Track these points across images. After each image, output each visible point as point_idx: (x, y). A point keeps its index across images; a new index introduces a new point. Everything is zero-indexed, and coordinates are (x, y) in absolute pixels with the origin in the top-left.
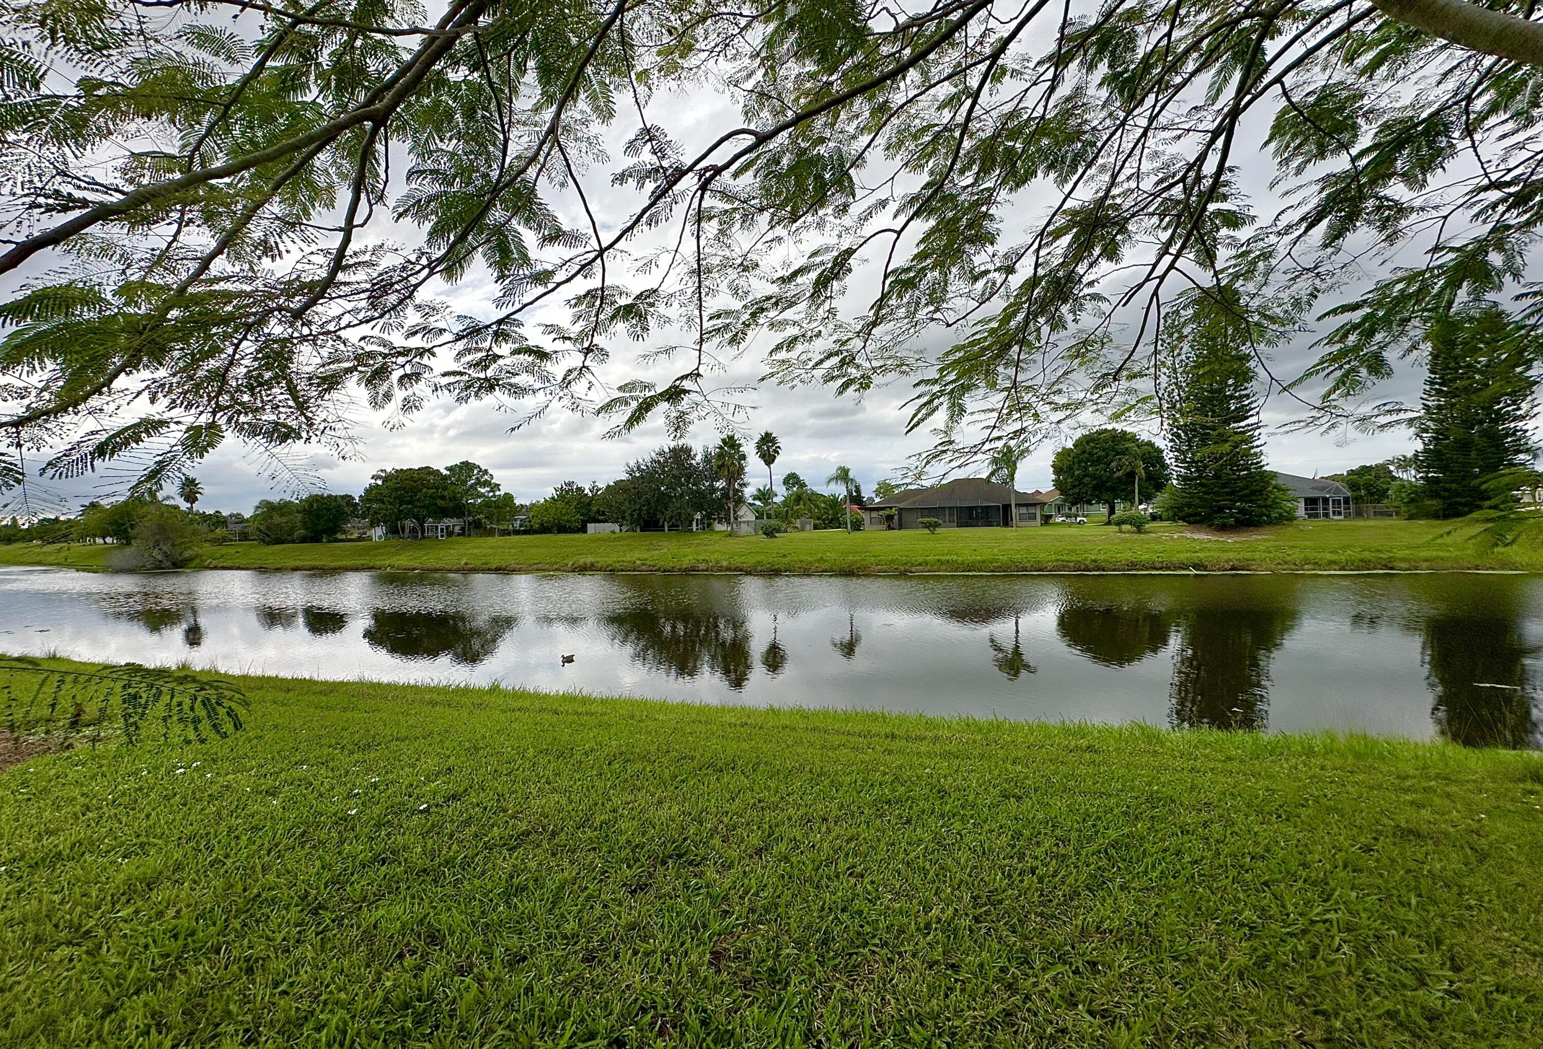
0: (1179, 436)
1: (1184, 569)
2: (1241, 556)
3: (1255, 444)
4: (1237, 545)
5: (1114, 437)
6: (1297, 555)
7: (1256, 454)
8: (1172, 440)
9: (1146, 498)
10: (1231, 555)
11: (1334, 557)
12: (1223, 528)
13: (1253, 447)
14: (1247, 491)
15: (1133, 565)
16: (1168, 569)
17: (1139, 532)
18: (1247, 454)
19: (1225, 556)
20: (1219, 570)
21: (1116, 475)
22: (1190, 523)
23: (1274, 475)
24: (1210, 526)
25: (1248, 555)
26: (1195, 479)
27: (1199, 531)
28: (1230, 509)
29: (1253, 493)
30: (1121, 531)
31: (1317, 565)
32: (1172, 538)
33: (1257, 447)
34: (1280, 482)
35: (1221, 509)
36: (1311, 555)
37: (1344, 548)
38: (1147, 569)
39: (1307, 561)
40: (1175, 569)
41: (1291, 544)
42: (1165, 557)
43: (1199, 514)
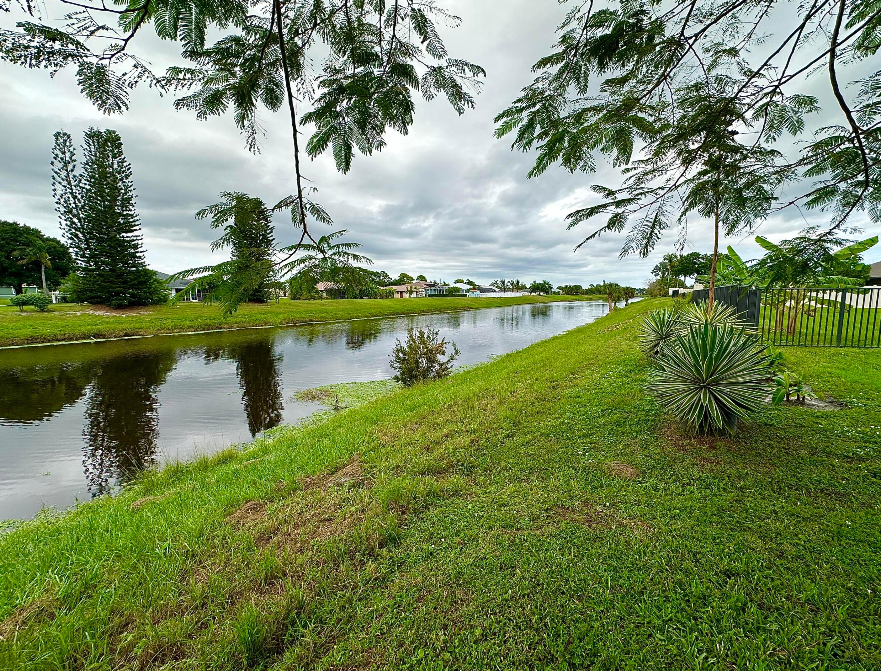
0: (77, 236)
1: (85, 339)
2: (132, 326)
3: (139, 250)
4: (129, 319)
5: (15, 229)
6: (170, 324)
7: (140, 257)
8: (71, 239)
9: (54, 285)
10: (125, 326)
11: (192, 324)
12: (120, 307)
13: (138, 252)
14: (136, 282)
15: (33, 339)
16: (71, 339)
17: (43, 311)
18: (133, 256)
19: (119, 327)
20: (115, 337)
21: (20, 263)
22: (92, 303)
23: (154, 273)
24: (109, 305)
25: (137, 325)
26: (93, 270)
27: (100, 310)
28: (124, 294)
29: (140, 283)
30: (22, 311)
31: (181, 329)
32: (75, 316)
33: (141, 252)
34: (158, 277)
35: (117, 294)
36: (179, 323)
37: (197, 318)
38: (49, 341)
39: (176, 327)
40: (77, 339)
41: (166, 316)
42: (67, 330)
43: (100, 297)
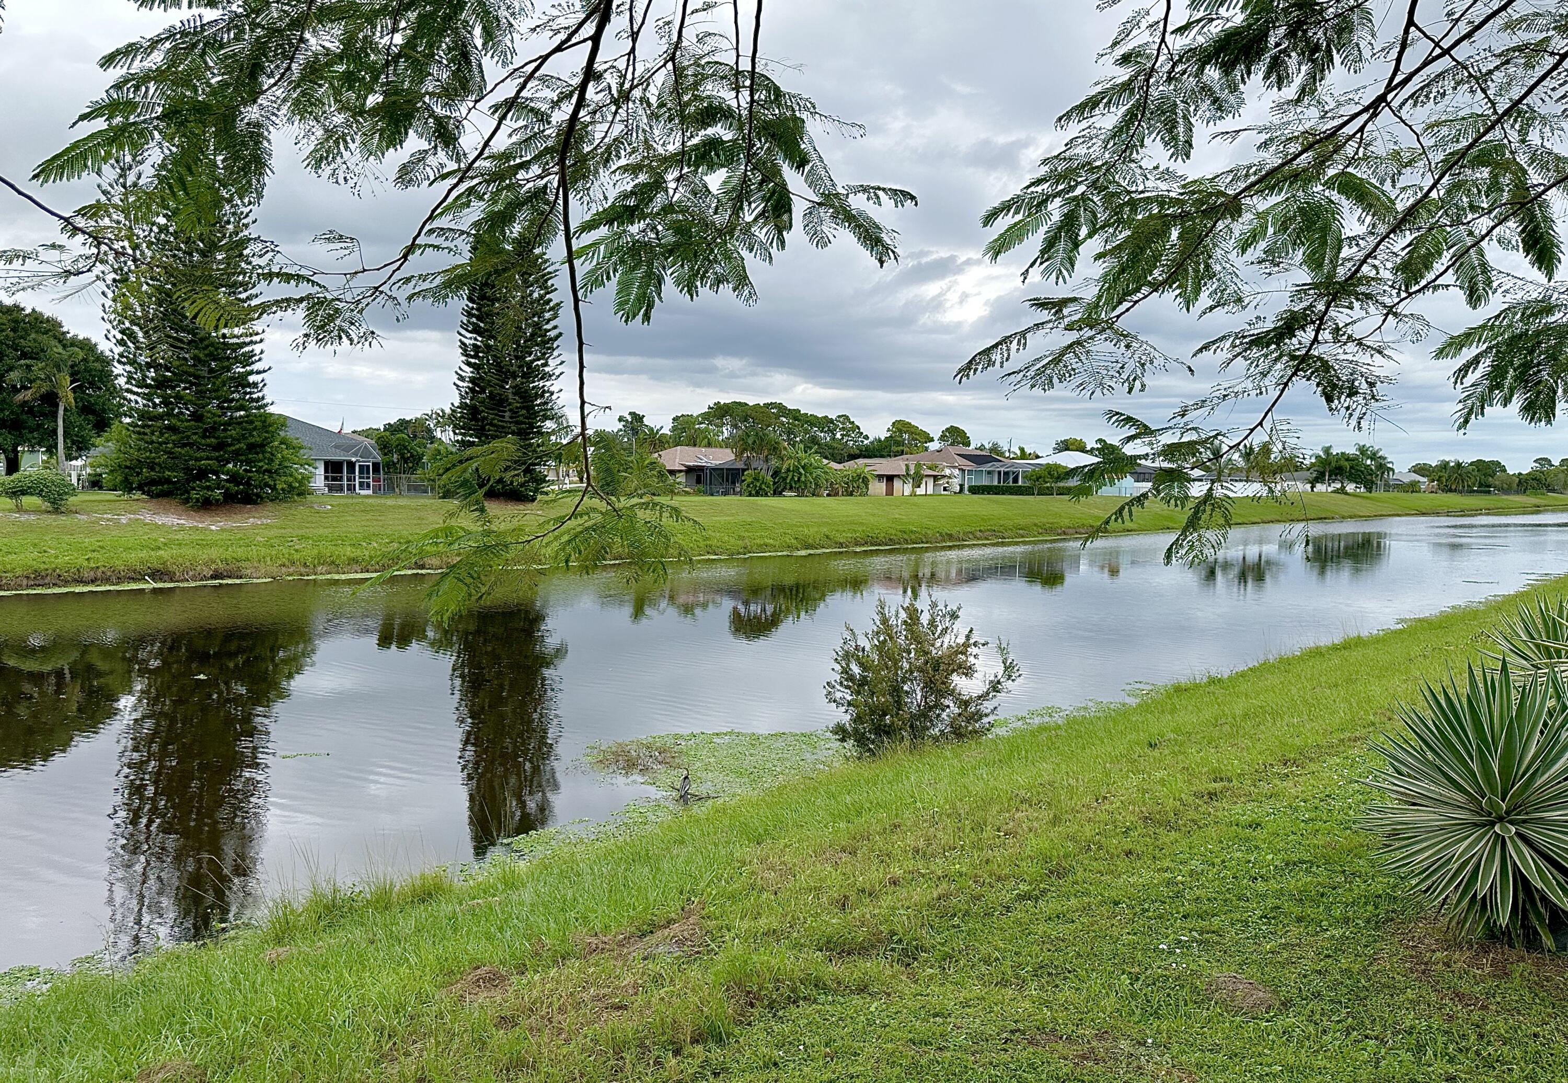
0: (132, 336)
1: (134, 580)
2: (229, 554)
3: (255, 367)
4: (225, 535)
5: (16, 321)
6: (308, 552)
7: (255, 385)
8: (121, 343)
9: (78, 446)
10: (214, 553)
11: (358, 553)
12: (206, 505)
13: (251, 373)
14: (243, 445)
15: (38, 577)
16: (107, 581)
17: (57, 511)
18: (242, 382)
19: (204, 555)
20: (194, 579)
21: (20, 397)
22: (152, 496)
23: (283, 421)
24: (186, 501)
25: (240, 552)
26: (161, 417)
27: (166, 512)
28: (216, 473)
29: (252, 447)
30: (19, 509)
31: (334, 565)
32: (117, 523)
33: (258, 372)
34: (289, 434)
35: (202, 474)
36: (327, 550)
37: (368, 538)
38: (66, 583)
39: (321, 560)
40: (120, 580)
41: (300, 532)
42: (101, 559)
43: (168, 481)
